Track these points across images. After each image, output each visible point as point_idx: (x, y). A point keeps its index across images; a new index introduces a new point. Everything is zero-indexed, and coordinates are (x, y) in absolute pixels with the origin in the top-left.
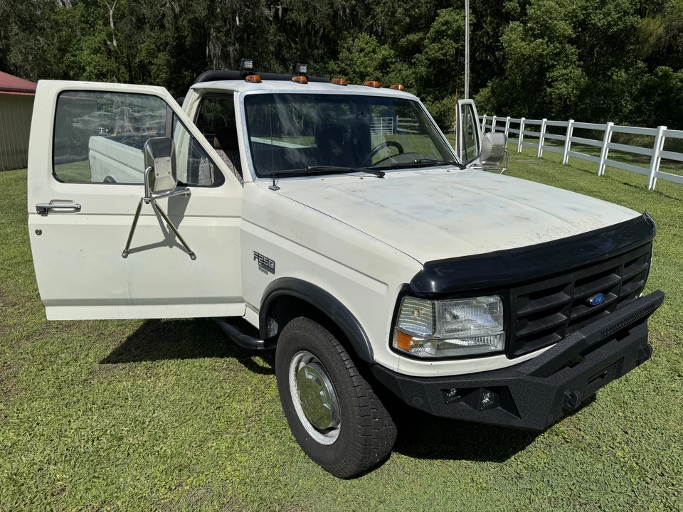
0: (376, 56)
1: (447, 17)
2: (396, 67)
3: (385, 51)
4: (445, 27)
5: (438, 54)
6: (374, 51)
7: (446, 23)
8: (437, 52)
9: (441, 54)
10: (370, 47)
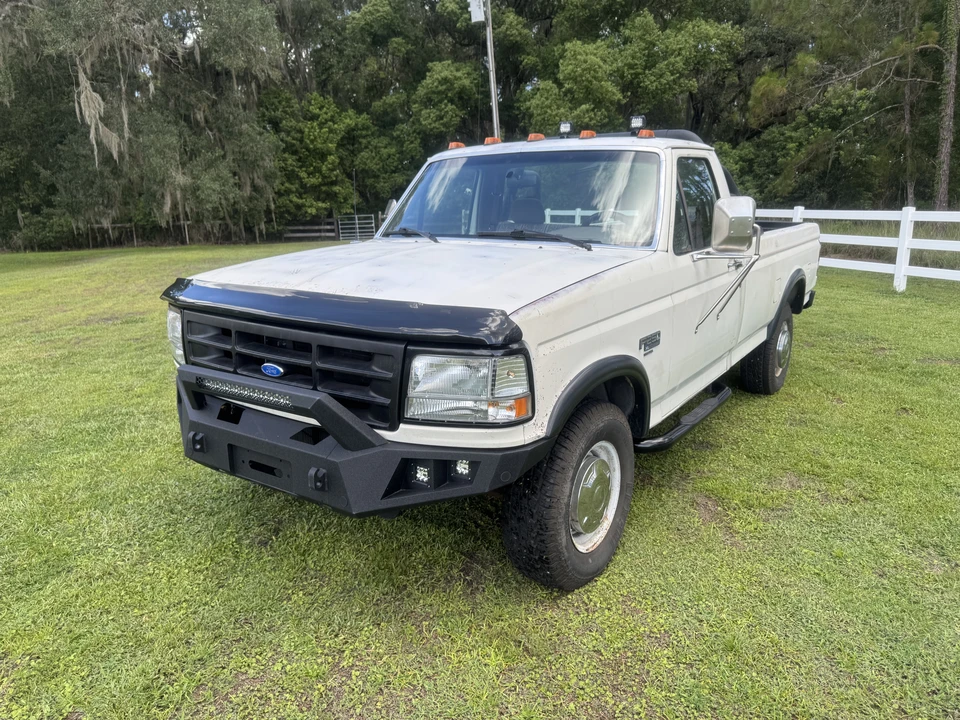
0: (336, 126)
1: (445, 73)
2: (369, 142)
3: (350, 119)
4: (444, 87)
5: (437, 125)
6: (332, 119)
7: (445, 80)
8: (435, 122)
9: (442, 124)
10: (326, 113)
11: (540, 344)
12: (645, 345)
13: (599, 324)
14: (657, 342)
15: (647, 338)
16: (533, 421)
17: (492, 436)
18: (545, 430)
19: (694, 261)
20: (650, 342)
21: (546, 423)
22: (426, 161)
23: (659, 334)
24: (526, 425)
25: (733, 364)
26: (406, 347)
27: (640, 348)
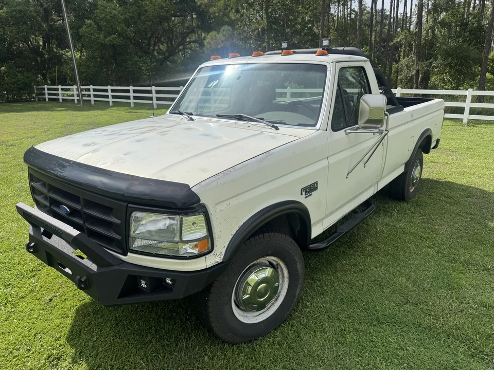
11: (216, 204)
12: (306, 192)
13: (268, 184)
14: (316, 188)
15: (307, 187)
16: (213, 253)
17: (183, 264)
18: (222, 257)
19: (346, 134)
20: (310, 190)
21: (223, 253)
22: (198, 67)
23: (317, 183)
24: (207, 256)
25: (379, 189)
26: (127, 205)
27: (301, 194)
